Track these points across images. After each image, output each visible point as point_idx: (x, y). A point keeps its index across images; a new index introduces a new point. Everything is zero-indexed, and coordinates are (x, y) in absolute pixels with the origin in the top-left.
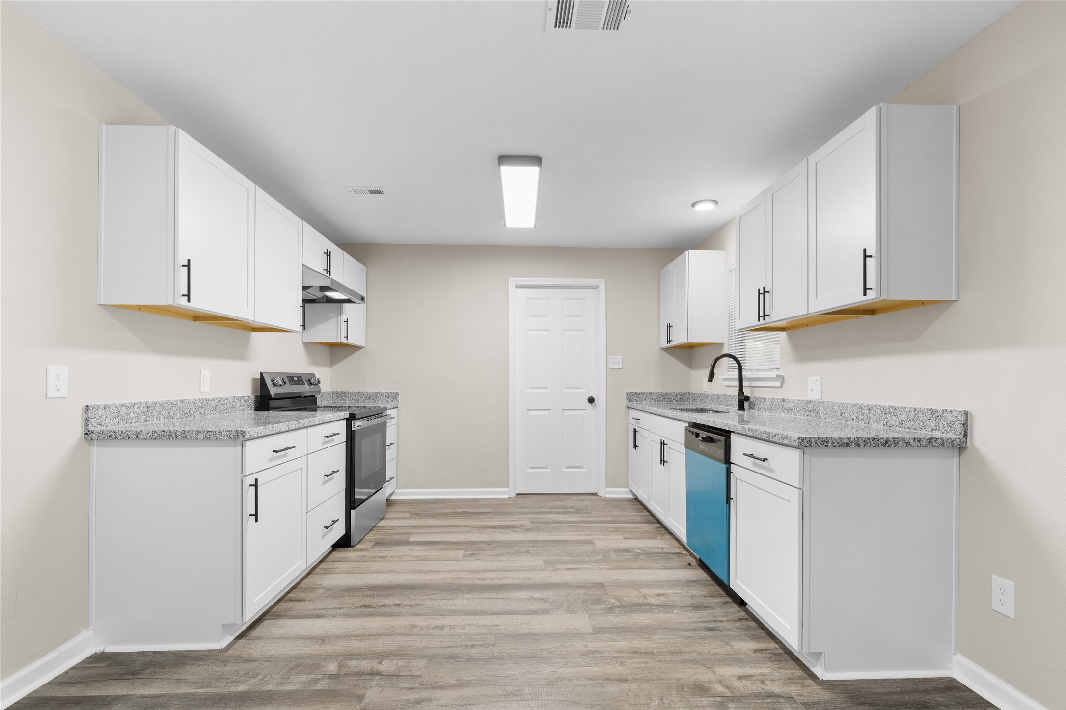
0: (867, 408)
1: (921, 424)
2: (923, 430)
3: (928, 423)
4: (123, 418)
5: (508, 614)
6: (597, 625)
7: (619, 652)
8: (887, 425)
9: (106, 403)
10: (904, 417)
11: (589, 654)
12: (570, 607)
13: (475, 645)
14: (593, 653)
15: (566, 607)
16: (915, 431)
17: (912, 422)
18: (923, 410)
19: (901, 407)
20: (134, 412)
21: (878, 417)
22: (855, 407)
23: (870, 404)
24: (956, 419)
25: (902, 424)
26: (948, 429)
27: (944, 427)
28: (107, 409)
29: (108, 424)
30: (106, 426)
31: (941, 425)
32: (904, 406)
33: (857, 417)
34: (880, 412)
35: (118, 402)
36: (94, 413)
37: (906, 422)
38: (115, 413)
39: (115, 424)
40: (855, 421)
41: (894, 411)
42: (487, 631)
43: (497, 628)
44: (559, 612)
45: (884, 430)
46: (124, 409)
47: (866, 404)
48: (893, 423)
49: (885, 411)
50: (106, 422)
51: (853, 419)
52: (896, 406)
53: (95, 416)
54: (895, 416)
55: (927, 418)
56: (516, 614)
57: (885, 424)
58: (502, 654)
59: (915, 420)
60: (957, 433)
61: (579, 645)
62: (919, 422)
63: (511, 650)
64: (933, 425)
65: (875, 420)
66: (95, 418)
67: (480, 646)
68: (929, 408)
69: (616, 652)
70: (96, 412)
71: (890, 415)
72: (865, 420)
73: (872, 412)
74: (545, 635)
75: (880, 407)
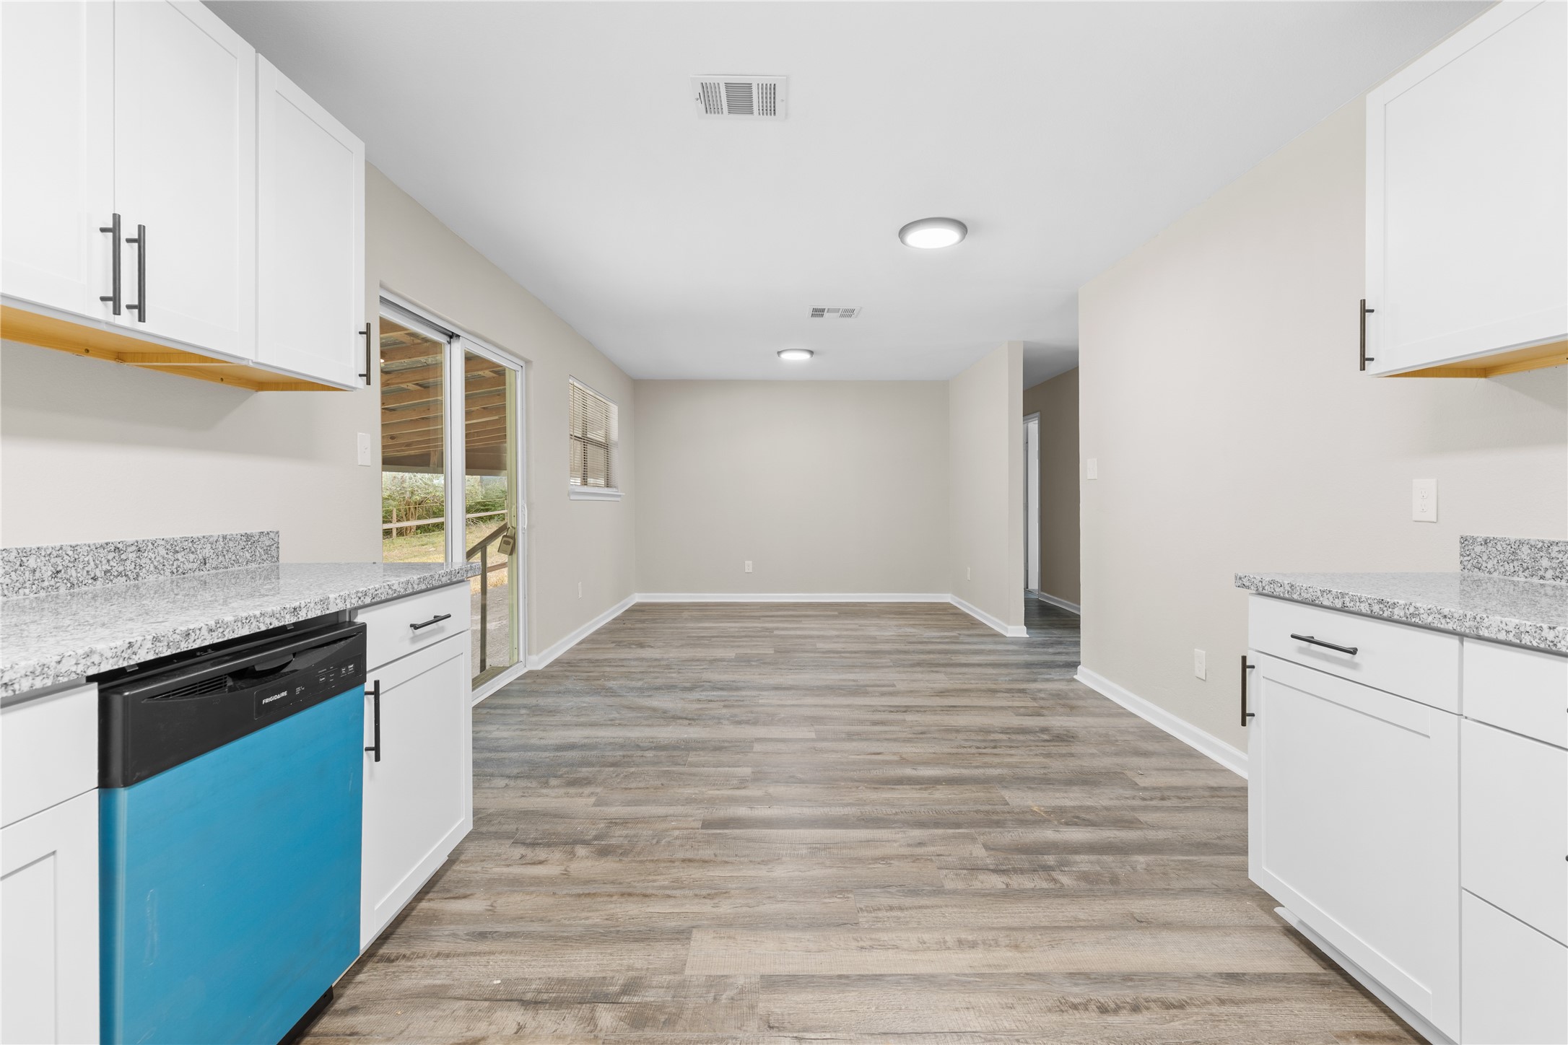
0: (134, 548)
1: (234, 558)
2: (236, 565)
3: (242, 554)
4: (1525, 565)
5: (847, 977)
6: (679, 946)
7: (669, 896)
8: (177, 571)
9: (1488, 536)
10: (208, 551)
11: (716, 894)
12: (715, 999)
13: (887, 911)
14: (709, 895)
15: (724, 996)
16: (225, 570)
17: (220, 557)
18: (235, 536)
19: (204, 537)
20: (1551, 559)
21: (159, 561)
22: (101, 551)
23: (140, 539)
24: (273, 542)
25: (205, 564)
26: (264, 557)
27: (261, 555)
28: (1490, 545)
29: (1492, 570)
30: (1490, 573)
31: (257, 554)
32: (207, 534)
33: (106, 572)
34: (163, 552)
35: (1513, 536)
36: (1466, 548)
37: (211, 560)
38: (1507, 555)
39: (1508, 573)
40: (99, 583)
41: (190, 545)
42: (877, 937)
43: (861, 944)
44: (741, 981)
45: (172, 582)
46: (1525, 549)
47: (130, 540)
48: (190, 566)
49: (173, 547)
50: (1490, 566)
51: (95, 579)
52: (195, 536)
53: (1468, 553)
54: (193, 553)
55: (240, 547)
56: (831, 977)
57: (175, 571)
58: (841, 896)
59: (225, 552)
60: (273, 560)
61: (725, 908)
62: (230, 554)
63: (830, 901)
64: (248, 555)
65: (152, 568)
66: (1468, 555)
67: (879, 909)
68: (243, 532)
69: (674, 897)
70: (1470, 547)
71: (183, 553)
72: (129, 573)
73: (145, 554)
74: (776, 928)
75: (163, 543)
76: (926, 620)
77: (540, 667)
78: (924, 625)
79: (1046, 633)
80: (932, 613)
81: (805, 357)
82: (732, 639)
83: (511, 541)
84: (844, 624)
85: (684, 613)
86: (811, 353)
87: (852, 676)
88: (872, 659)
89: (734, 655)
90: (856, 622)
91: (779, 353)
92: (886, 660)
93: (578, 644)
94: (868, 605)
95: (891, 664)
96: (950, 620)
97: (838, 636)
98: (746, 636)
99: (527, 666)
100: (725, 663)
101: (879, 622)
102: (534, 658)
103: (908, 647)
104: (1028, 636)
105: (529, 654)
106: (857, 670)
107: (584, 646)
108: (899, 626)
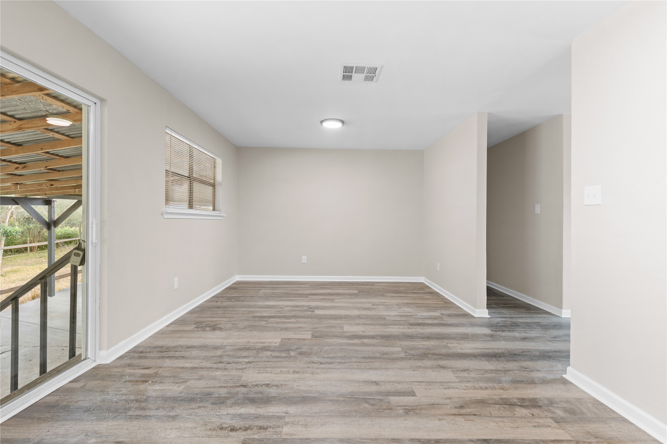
76: (414, 299)
77: (108, 361)
78: (415, 304)
79: (499, 313)
80: (416, 291)
81: (338, 125)
82: (283, 320)
83: (81, 253)
84: (362, 303)
85: (261, 291)
86: (343, 122)
87: (373, 375)
88: (387, 346)
89: (279, 340)
90: (370, 300)
91: (322, 122)
92: (396, 349)
93: (167, 326)
94: (375, 284)
95: (403, 355)
96: (429, 299)
97: (359, 317)
98: (294, 317)
99: (97, 360)
100: (269, 353)
101: (384, 301)
102: (104, 353)
103: (413, 330)
104: (489, 317)
105: (100, 349)
106: (377, 364)
107: (170, 329)
108: (399, 305)
